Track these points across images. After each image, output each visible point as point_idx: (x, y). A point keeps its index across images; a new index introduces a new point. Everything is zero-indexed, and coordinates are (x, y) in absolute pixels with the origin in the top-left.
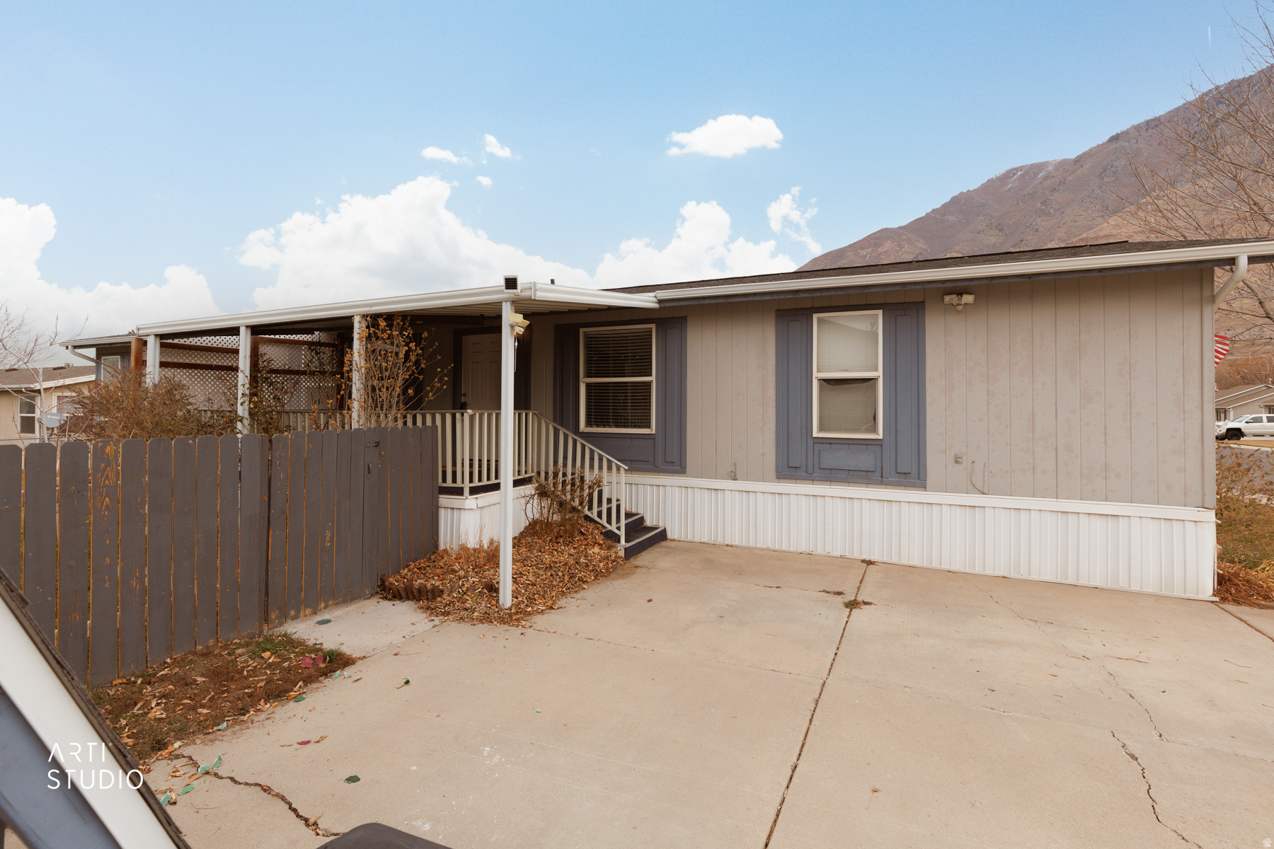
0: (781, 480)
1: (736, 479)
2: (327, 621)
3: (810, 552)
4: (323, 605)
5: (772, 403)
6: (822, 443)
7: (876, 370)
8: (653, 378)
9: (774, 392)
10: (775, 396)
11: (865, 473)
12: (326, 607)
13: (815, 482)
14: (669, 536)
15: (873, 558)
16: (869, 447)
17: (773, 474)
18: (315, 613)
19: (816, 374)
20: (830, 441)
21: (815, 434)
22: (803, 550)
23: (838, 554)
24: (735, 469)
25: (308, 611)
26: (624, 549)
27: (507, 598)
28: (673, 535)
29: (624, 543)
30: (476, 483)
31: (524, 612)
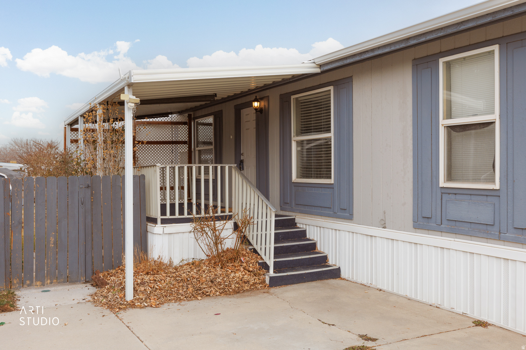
0: (417, 230)
1: (384, 228)
2: (49, 291)
3: (438, 306)
4: (49, 281)
5: (410, 153)
6: (449, 194)
7: (493, 113)
8: (331, 135)
9: (412, 142)
10: (412, 146)
11: (484, 227)
12: (51, 283)
13: (443, 233)
14: (343, 275)
15: (484, 318)
16: (489, 198)
17: (411, 223)
18: (43, 285)
19: (444, 122)
20: (455, 192)
21: (442, 183)
22: (433, 303)
23: (460, 311)
24: (385, 217)
25: (38, 283)
26: (271, 278)
27: (130, 295)
28: (344, 274)
29: (271, 272)
30: (168, 216)
31: (132, 305)
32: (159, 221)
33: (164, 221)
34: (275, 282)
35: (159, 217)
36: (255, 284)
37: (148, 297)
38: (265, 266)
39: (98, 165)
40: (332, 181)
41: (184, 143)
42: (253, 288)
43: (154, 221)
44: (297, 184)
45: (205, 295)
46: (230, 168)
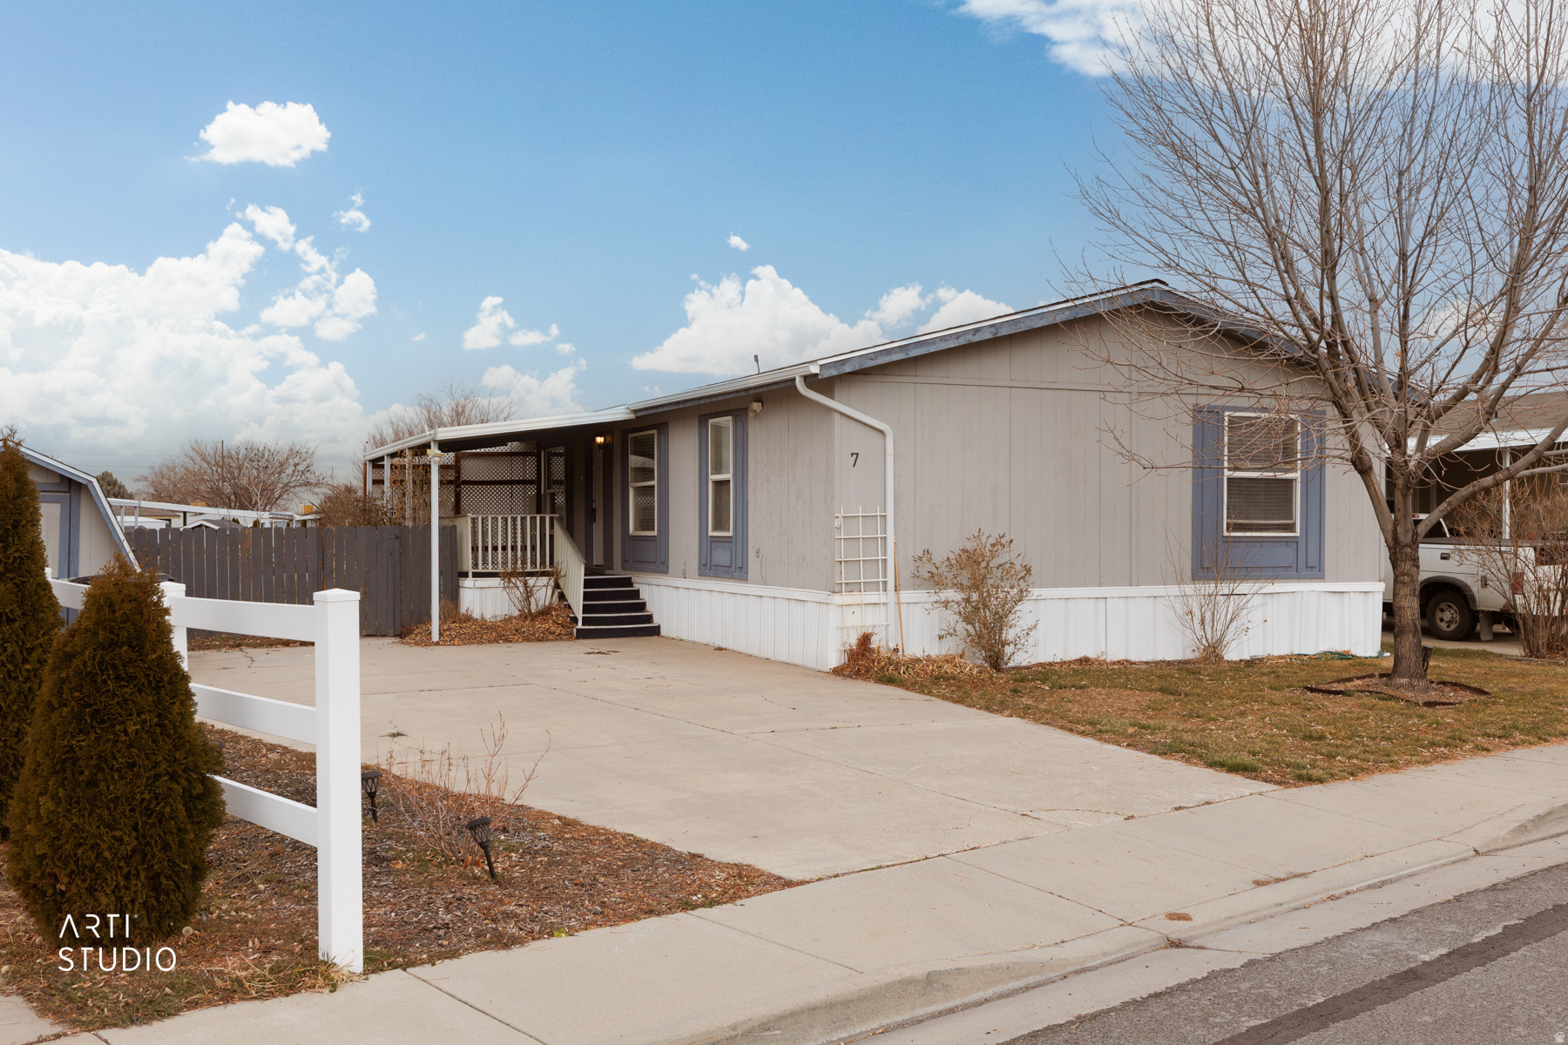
17: (697, 571)
24: (684, 568)
26: (578, 630)
27: (435, 637)
28: (663, 632)
29: (580, 626)
30: (480, 570)
31: (437, 644)
32: (470, 574)
33: (476, 575)
34: (582, 635)
35: (471, 571)
36: (559, 635)
37: (453, 639)
38: (575, 620)
39: (407, 515)
40: (655, 533)
41: (531, 482)
42: (559, 637)
43: (465, 575)
44: (635, 538)
45: (507, 640)
46: (552, 520)
